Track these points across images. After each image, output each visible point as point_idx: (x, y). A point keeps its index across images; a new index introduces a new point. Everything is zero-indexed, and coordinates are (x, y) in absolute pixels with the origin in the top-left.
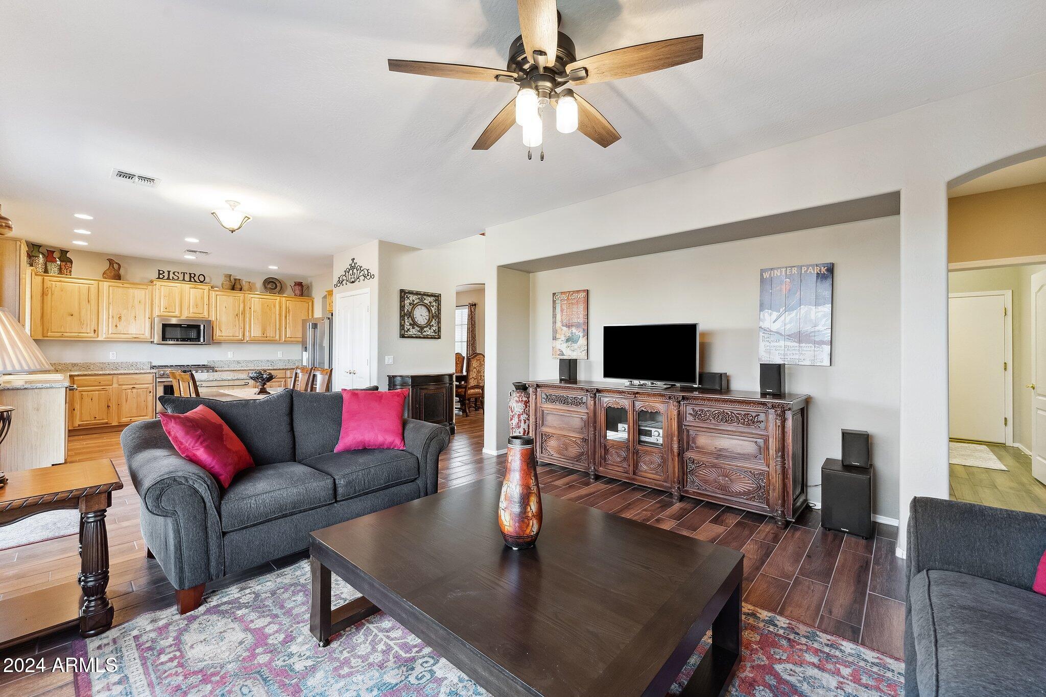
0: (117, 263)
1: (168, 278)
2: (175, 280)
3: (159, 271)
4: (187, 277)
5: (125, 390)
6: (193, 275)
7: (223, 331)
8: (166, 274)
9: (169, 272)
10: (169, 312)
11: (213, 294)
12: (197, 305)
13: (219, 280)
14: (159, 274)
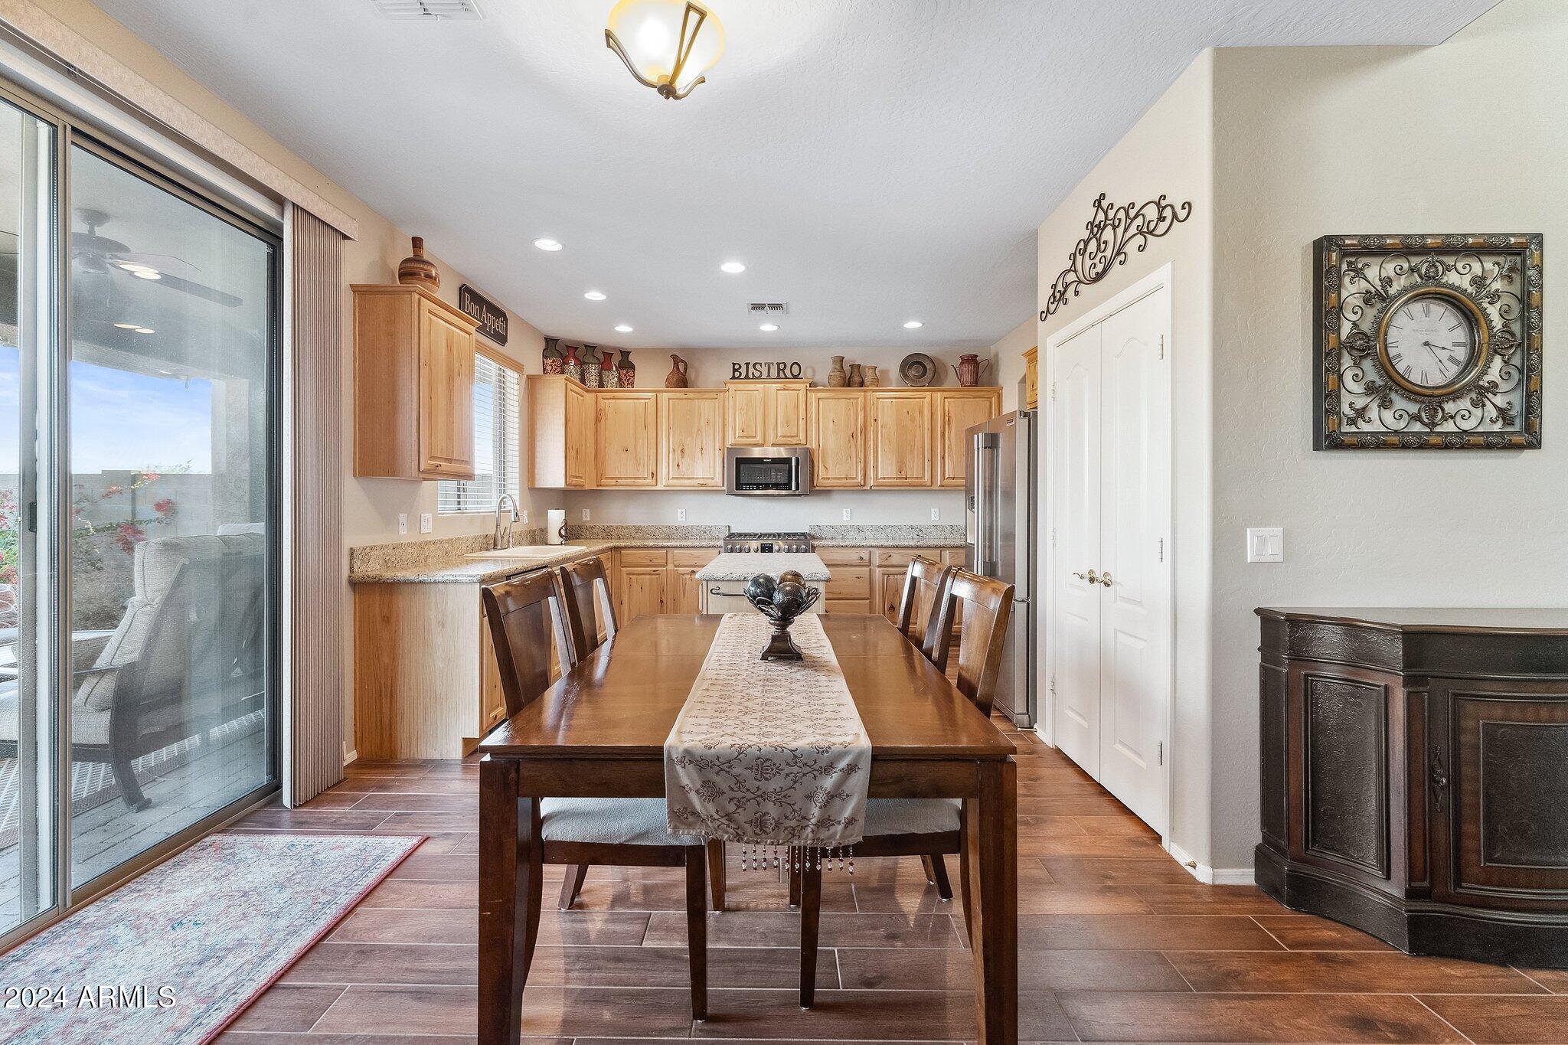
0: (683, 361)
1: (747, 377)
2: (757, 378)
3: (734, 364)
4: (774, 372)
5: (683, 574)
6: (782, 367)
7: (830, 469)
8: (743, 370)
9: (747, 364)
10: (747, 437)
11: (813, 396)
12: (787, 422)
13: (824, 371)
14: (735, 370)
